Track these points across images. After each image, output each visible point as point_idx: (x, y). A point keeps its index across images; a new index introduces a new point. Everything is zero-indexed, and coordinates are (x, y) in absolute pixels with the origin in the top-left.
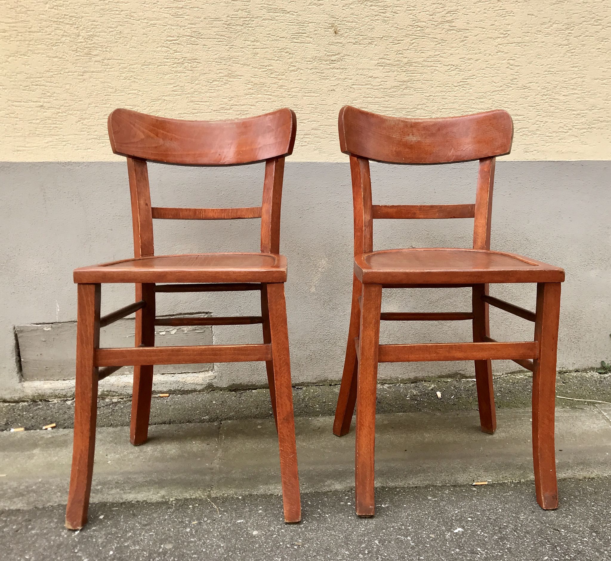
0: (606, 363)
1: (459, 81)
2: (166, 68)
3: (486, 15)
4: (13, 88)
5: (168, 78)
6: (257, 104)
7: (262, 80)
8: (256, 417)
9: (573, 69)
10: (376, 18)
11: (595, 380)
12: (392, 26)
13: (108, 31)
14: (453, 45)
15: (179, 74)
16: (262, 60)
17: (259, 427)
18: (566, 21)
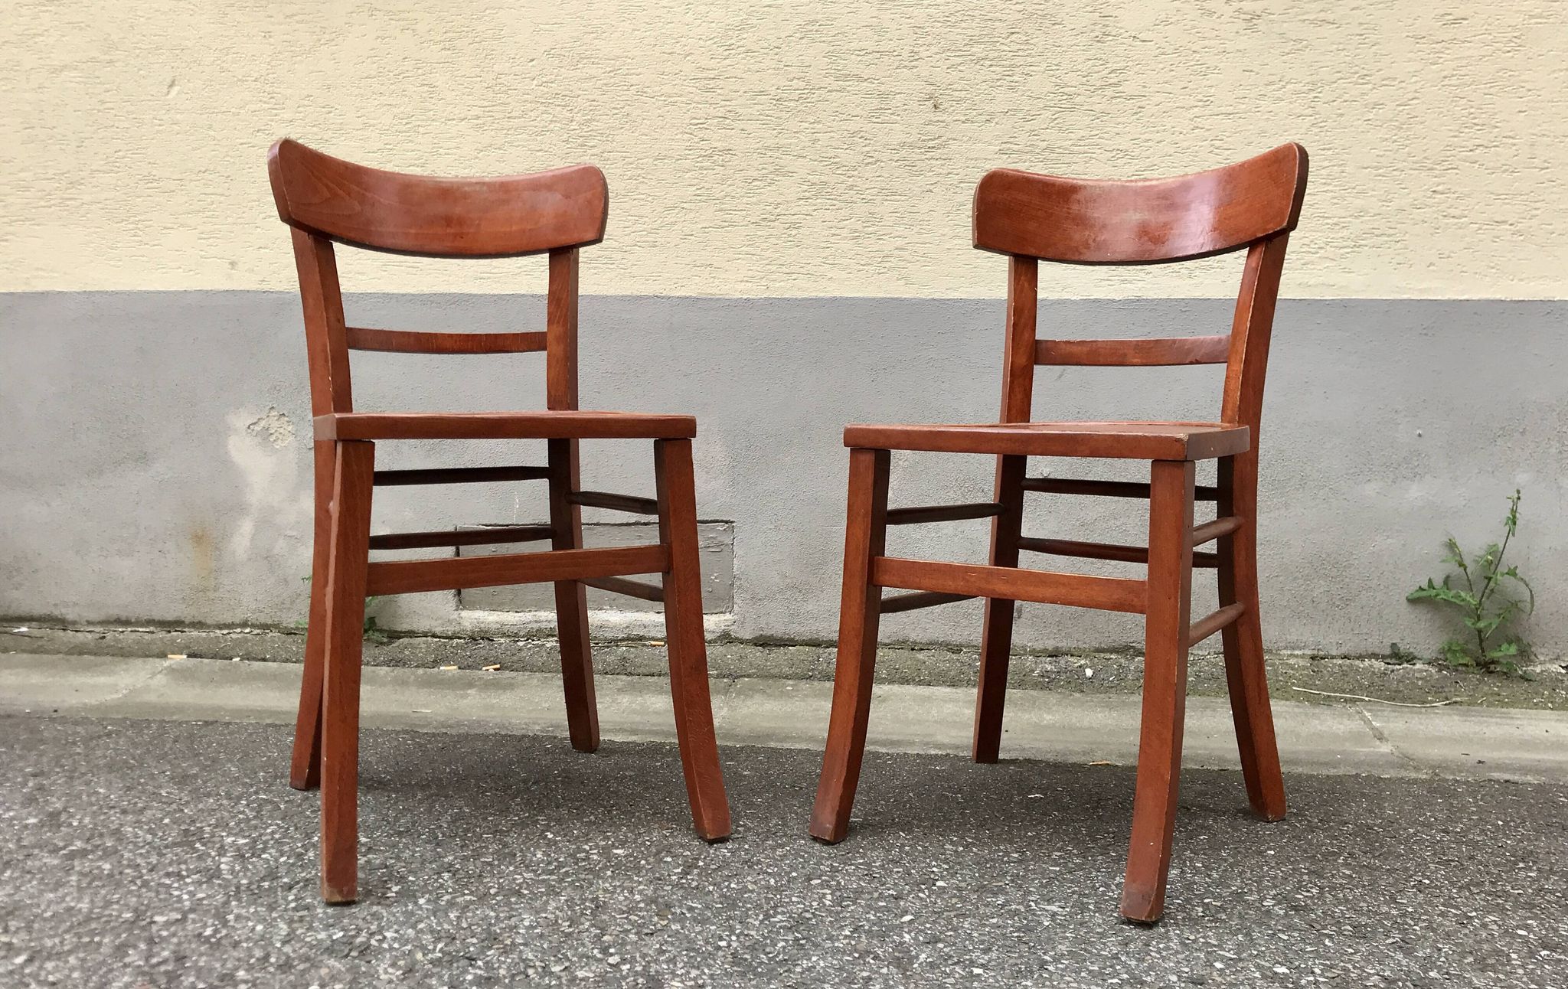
0: (1402, 646)
2: (687, 164)
3: (1174, 73)
5: (690, 177)
6: (815, 213)
7: (823, 178)
8: (786, 677)
9: (1323, 152)
10: (998, 84)
11: (1374, 673)
12: (1023, 95)
13: (611, 114)
14: (1119, 120)
15: (705, 172)
16: (824, 150)
17: (788, 688)
18: (1309, 79)
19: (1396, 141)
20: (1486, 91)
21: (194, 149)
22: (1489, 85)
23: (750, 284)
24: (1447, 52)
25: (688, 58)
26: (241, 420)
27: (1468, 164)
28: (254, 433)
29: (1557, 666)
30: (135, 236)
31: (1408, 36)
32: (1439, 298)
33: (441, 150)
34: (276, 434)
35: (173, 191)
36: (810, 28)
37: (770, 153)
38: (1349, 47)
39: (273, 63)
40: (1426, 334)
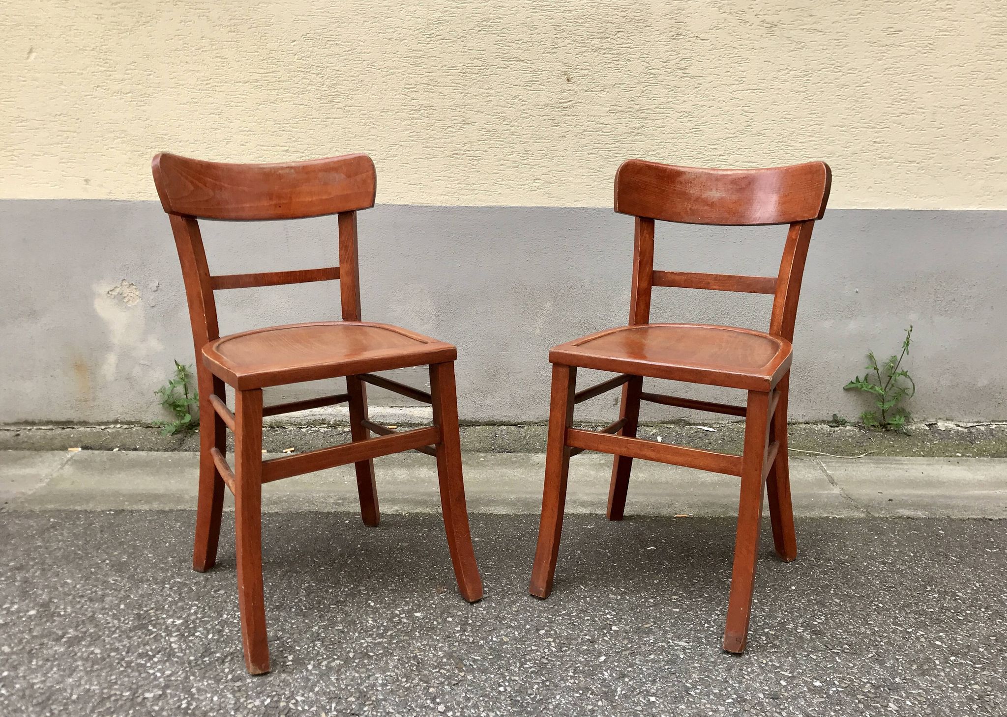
0: (839, 416)
1: (691, 128)
2: (403, 115)
3: (720, 62)
4: (262, 134)
5: (405, 125)
6: (490, 150)
7: (494, 127)
8: (478, 451)
9: (810, 116)
10: (609, 66)
11: (823, 433)
12: (625, 74)
13: (350, 80)
14: (686, 92)
15: (416, 121)
16: (495, 107)
17: (482, 459)
18: (804, 68)
19: (854, 110)
20: (910, 78)
21: (51, 99)
22: (911, 75)
23: (447, 197)
24: (889, 52)
25: (402, 42)
26: (103, 288)
27: (895, 125)
28: (113, 297)
29: (924, 425)
30: (12, 160)
31: (865, 42)
32: (873, 208)
33: (232, 103)
34: (127, 298)
35: (38, 129)
36: (484, 24)
37: (459, 109)
38: (829, 48)
39: (105, 38)
40: (864, 231)
